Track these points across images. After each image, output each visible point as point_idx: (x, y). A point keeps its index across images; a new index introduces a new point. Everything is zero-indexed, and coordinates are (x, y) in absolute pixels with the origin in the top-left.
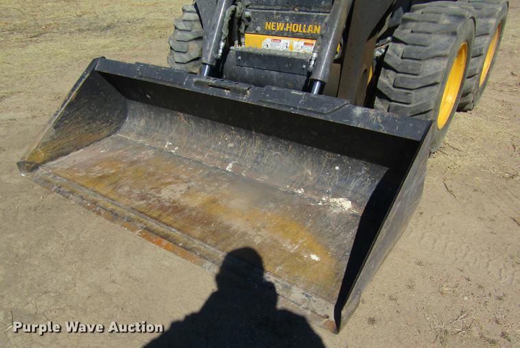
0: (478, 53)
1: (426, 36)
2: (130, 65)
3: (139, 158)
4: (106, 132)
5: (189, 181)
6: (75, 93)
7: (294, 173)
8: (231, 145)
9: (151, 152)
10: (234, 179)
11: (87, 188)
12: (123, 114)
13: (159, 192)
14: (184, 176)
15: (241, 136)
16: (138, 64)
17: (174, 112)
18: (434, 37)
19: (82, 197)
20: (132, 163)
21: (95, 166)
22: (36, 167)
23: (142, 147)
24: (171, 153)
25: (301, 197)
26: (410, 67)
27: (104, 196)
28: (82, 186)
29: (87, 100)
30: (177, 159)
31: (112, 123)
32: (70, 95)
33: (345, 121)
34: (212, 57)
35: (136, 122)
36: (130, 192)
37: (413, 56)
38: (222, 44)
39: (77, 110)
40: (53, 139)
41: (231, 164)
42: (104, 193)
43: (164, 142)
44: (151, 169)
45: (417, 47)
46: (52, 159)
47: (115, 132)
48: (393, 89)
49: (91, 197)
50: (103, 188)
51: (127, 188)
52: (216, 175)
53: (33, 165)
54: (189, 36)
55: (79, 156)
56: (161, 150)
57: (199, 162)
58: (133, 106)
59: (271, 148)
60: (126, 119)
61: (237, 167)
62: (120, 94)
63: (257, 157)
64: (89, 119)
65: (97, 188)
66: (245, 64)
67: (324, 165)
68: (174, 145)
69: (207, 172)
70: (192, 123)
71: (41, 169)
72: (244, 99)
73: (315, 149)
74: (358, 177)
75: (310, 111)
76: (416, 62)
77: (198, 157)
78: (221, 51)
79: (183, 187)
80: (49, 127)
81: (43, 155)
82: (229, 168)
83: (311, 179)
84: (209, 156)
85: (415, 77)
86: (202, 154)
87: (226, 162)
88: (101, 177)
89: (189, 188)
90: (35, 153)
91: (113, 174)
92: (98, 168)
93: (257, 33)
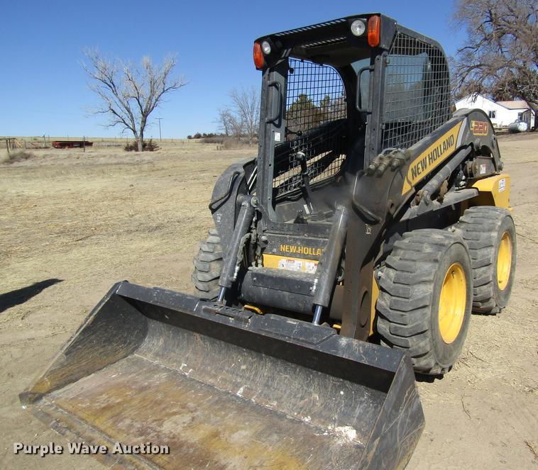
0: (486, 263)
1: (412, 263)
2: (149, 290)
3: (150, 384)
4: (122, 353)
5: (196, 410)
7: (302, 398)
8: (243, 367)
9: (164, 375)
10: (244, 406)
11: (87, 422)
12: (143, 333)
13: (161, 425)
14: (191, 405)
15: (252, 358)
16: (156, 289)
17: (191, 332)
18: (419, 264)
19: (78, 434)
20: (142, 389)
21: (101, 395)
22: (40, 397)
23: (156, 369)
24: (185, 376)
25: (307, 426)
26: (401, 291)
27: (102, 432)
28: (83, 420)
29: (104, 323)
30: (189, 383)
31: (130, 343)
33: (332, 352)
34: (228, 279)
35: (155, 342)
36: (131, 426)
37: (402, 281)
38: (237, 268)
39: (93, 334)
40: (62, 366)
41: (242, 389)
42: (103, 428)
43: (180, 363)
44: (159, 397)
45: (405, 273)
46: (58, 387)
47: (132, 352)
48: (390, 311)
49: (88, 434)
50: (104, 422)
51: (128, 422)
52: (224, 401)
53: (37, 395)
54: (211, 257)
55: (89, 383)
56: (175, 373)
57: (211, 386)
58: (153, 325)
59: (280, 371)
60: (145, 337)
61: (248, 392)
62: (140, 314)
63: (268, 381)
64: (105, 342)
65: (97, 423)
66: (260, 285)
67: (329, 389)
68: (189, 367)
69: (217, 398)
70: (208, 343)
71: (44, 399)
72: (246, 327)
73: (320, 373)
74: (361, 402)
75: (303, 341)
76: (406, 286)
77: (211, 381)
78: (236, 274)
79: (187, 418)
80: (60, 353)
81: (49, 383)
82: (240, 393)
83: (318, 404)
84: (222, 379)
85: (407, 300)
86: (215, 376)
87: (237, 386)
88: (104, 408)
89: (193, 419)
90: (41, 382)
91: (119, 404)
92: (105, 396)
93: (274, 254)
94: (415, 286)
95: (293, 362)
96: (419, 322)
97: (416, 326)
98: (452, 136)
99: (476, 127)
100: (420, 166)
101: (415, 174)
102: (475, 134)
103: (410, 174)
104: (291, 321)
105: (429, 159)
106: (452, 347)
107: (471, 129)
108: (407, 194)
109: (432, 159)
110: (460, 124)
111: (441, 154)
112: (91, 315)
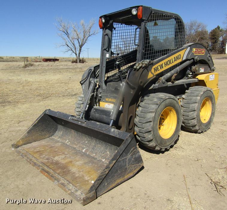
1: (148, 105)
2: (56, 112)
3: (55, 146)
4: (48, 136)
5: (67, 155)
6: (37, 121)
7: (104, 153)
8: (86, 142)
9: (60, 144)
10: (84, 155)
11: (31, 155)
12: (56, 130)
13: (54, 158)
14: (66, 153)
16: (58, 112)
17: (71, 129)
18: (151, 105)
19: (28, 158)
20: (52, 147)
21: (38, 147)
22: (18, 147)
23: (58, 142)
24: (67, 144)
25: (103, 162)
26: (142, 115)
27: (35, 158)
28: (30, 154)
30: (67, 146)
31: (50, 133)
32: (35, 122)
33: (108, 133)
34: (84, 110)
35: (59, 133)
36: (45, 157)
37: (143, 112)
38: (88, 106)
39: (37, 127)
40: (26, 137)
41: (85, 149)
42: (35, 157)
43: (66, 140)
44: (56, 150)
45: (145, 109)
46: (25, 144)
47: (51, 136)
48: (139, 123)
49: (31, 158)
50: (36, 155)
51: (44, 156)
52: (77, 153)
53: (17, 146)
54: (81, 102)
55: (34, 144)
56: (64, 143)
57: (75, 148)
58: (60, 127)
61: (87, 151)
62: (55, 122)
63: (94, 147)
64: (41, 130)
65: (34, 155)
67: (113, 150)
68: (69, 142)
69: (75, 152)
70: (76, 133)
71: (20, 148)
72: (84, 125)
73: (110, 144)
75: (100, 130)
76: (144, 114)
77: (75, 146)
78: (87, 108)
79: (63, 156)
80: (26, 132)
81: (21, 142)
82: (83, 151)
83: (108, 155)
84: (79, 146)
85: (144, 119)
86: (77, 145)
87: (83, 148)
88: (38, 152)
89: (65, 157)
90: (19, 141)
91: (42, 151)
92: (39, 148)
93: (103, 102)
94: (148, 114)
95: (101, 140)
96: (148, 127)
97: (147, 129)
98: (180, 55)
99: (195, 51)
100: (159, 67)
101: (156, 70)
102: (195, 54)
103: (153, 70)
104: (98, 123)
105: (165, 65)
106: (167, 141)
107: (193, 52)
108: (150, 78)
109: (166, 64)
110: (185, 50)
111: (173, 62)
112: (37, 120)
